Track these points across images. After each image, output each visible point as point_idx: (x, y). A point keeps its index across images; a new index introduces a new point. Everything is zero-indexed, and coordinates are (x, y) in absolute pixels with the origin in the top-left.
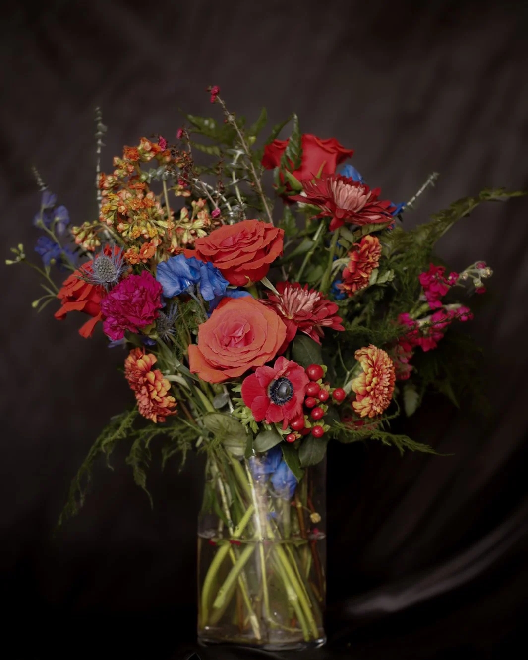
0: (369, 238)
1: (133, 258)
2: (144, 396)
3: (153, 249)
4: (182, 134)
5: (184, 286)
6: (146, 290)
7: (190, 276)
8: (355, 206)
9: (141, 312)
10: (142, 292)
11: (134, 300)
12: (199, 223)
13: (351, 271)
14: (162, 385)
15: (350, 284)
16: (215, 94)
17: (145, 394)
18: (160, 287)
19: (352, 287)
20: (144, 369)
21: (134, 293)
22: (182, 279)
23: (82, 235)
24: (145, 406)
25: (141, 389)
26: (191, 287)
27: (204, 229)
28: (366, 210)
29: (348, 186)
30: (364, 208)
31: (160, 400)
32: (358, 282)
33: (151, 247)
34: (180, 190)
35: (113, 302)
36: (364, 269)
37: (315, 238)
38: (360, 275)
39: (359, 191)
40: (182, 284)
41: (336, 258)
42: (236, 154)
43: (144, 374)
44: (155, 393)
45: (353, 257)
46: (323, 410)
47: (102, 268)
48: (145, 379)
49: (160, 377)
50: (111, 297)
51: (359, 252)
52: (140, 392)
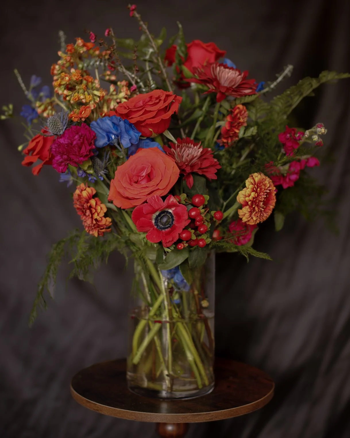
0: (241, 106)
1: (75, 117)
2: (88, 217)
3: (89, 110)
4: (108, 32)
5: (111, 139)
6: (83, 135)
7: (114, 132)
8: (233, 84)
9: (79, 152)
10: (80, 137)
11: (75, 143)
12: (122, 95)
13: (228, 128)
14: (101, 208)
15: (227, 138)
16: (133, 10)
17: (89, 215)
18: (94, 134)
19: (228, 140)
20: (87, 198)
21: (74, 138)
22: (108, 134)
23: (42, 107)
24: (89, 224)
25: (86, 212)
26: (115, 139)
27: (126, 98)
28: (241, 86)
29: (227, 70)
30: (239, 85)
31: (100, 219)
32: (233, 136)
33: (88, 109)
34: (108, 75)
35: (59, 145)
36: (237, 127)
37: (204, 109)
38: (234, 131)
39: (236, 74)
40: (109, 138)
41: (218, 120)
42: (148, 51)
43: (87, 201)
44: (96, 214)
45: (228, 119)
46: (207, 226)
47: (52, 125)
48: (89, 204)
49: (99, 203)
50: (58, 141)
51: (233, 116)
52: (85, 215)
